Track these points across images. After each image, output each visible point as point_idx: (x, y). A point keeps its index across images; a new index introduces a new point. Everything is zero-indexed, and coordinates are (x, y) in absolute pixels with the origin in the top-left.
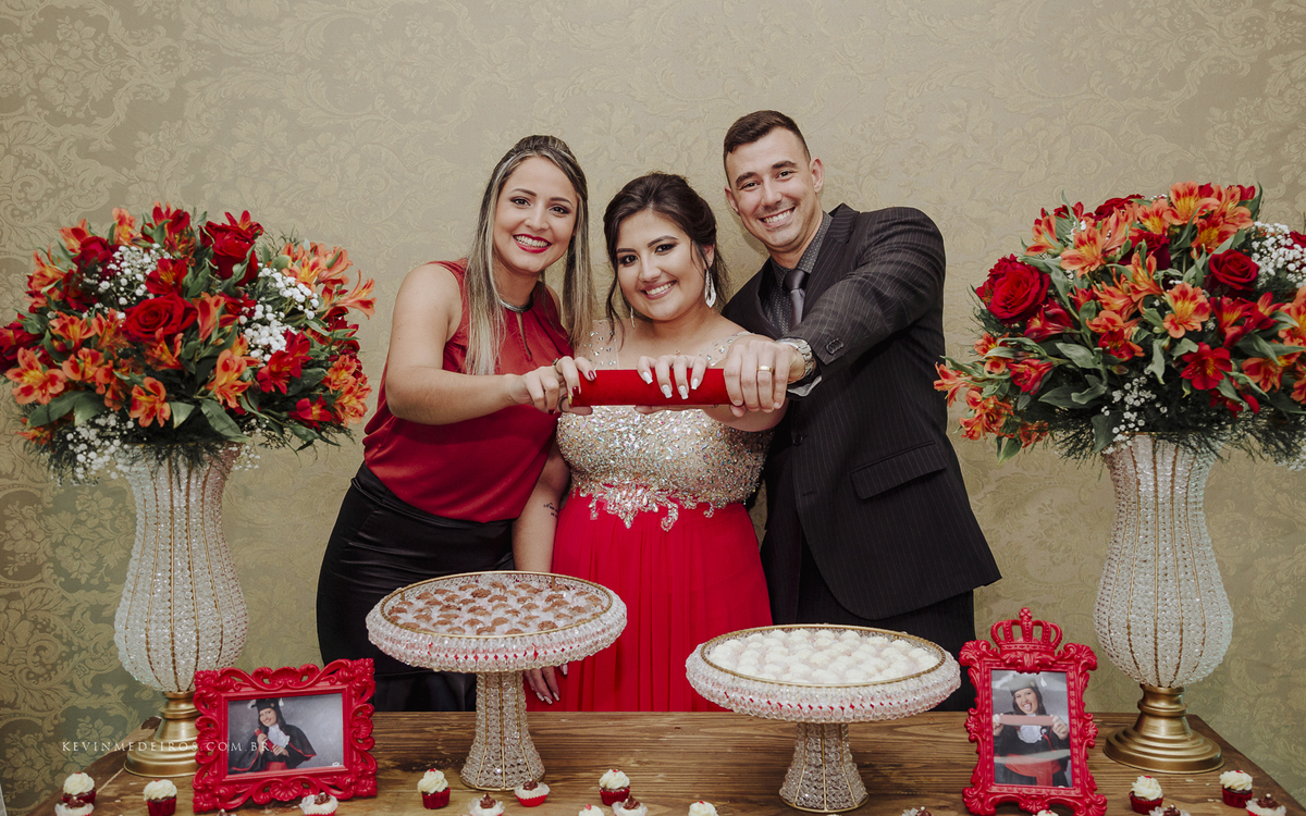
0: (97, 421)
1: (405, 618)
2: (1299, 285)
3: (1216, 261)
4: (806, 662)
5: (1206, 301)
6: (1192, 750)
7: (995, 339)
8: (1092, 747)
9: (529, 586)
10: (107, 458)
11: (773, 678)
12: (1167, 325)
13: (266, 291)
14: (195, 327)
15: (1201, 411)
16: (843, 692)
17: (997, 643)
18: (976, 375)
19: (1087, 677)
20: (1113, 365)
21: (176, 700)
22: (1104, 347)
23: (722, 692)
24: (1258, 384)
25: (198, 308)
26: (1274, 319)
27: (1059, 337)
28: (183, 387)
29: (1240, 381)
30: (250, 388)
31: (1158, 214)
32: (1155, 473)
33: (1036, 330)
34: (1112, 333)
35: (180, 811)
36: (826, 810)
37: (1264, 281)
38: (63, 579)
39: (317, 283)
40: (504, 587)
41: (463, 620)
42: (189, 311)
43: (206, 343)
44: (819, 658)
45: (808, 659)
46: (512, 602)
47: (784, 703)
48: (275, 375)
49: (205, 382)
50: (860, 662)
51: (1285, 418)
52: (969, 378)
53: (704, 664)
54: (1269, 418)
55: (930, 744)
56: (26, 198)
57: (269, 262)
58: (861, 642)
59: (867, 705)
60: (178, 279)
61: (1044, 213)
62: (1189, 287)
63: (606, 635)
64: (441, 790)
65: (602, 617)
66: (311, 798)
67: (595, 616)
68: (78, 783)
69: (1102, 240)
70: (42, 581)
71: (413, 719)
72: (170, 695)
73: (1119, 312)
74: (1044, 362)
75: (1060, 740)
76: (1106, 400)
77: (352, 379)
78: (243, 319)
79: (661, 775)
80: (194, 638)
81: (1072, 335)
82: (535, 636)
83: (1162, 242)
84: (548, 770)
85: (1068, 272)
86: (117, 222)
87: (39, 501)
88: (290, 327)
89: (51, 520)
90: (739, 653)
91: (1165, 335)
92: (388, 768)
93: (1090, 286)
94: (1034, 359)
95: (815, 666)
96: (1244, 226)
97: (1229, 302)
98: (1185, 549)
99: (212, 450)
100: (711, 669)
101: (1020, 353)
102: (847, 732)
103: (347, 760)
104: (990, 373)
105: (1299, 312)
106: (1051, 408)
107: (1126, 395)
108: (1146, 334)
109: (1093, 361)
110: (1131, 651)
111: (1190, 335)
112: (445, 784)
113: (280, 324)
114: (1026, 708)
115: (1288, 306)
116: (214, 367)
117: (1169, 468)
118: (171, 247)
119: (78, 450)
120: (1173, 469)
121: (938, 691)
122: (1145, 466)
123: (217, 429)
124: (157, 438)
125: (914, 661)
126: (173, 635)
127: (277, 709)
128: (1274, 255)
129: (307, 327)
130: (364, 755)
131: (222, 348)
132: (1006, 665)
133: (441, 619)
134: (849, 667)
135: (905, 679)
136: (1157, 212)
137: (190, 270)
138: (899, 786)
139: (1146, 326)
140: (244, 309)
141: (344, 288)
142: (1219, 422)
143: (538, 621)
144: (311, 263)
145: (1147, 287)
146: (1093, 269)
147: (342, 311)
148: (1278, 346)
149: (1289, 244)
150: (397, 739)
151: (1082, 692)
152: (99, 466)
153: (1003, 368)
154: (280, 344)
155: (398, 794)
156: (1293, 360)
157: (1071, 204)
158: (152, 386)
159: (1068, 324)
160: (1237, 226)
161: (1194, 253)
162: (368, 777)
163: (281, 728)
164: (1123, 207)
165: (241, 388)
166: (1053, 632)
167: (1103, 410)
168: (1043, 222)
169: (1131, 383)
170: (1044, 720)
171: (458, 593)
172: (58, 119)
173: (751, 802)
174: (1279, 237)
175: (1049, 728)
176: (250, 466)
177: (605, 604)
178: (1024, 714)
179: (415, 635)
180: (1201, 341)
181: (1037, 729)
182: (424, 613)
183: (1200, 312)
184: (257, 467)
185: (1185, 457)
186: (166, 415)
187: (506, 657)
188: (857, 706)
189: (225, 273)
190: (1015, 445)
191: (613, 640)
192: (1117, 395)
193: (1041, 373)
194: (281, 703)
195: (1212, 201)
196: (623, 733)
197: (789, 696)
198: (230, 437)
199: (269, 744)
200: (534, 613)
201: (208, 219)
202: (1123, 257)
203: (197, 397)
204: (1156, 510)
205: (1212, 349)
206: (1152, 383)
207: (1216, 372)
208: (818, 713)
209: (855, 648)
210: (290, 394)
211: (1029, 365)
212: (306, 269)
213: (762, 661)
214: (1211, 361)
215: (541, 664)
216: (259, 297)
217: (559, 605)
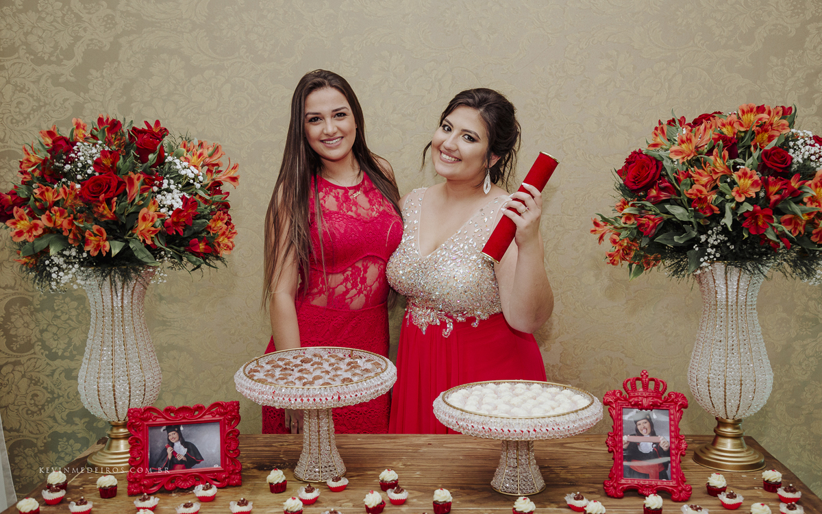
0: (64, 253)
1: (258, 376)
2: (818, 169)
3: (766, 154)
4: (508, 403)
5: (759, 179)
6: (746, 457)
7: (628, 202)
8: (683, 455)
9: (337, 356)
10: (70, 276)
11: (487, 413)
12: (734, 194)
13: (170, 171)
14: (125, 193)
15: (756, 248)
16: (529, 422)
17: (626, 392)
18: (617, 225)
19: (682, 412)
20: (700, 219)
21: (117, 426)
22: (695, 208)
23: (455, 421)
24: (790, 232)
25: (126, 182)
26: (801, 190)
27: (667, 201)
28: (118, 231)
29: (779, 229)
30: (160, 232)
31: (731, 124)
32: (727, 287)
33: (653, 197)
34: (700, 198)
35: (120, 494)
36: (519, 494)
37: (796, 166)
38: (47, 353)
39: (203, 166)
40: (321, 357)
41: (295, 377)
42: (121, 183)
43: (132, 203)
44: (516, 400)
45: (509, 401)
46: (326, 366)
47: (493, 428)
48: (176, 224)
49: (132, 228)
50: (541, 403)
51: (807, 253)
52: (612, 227)
53: (444, 404)
54: (797, 252)
55: (585, 454)
56: (20, 112)
57: (171, 152)
58: (543, 391)
59: (544, 430)
60: (114, 163)
61: (660, 123)
62: (748, 170)
63: (383, 386)
64: (281, 482)
65: (381, 375)
66: (201, 486)
67: (377, 374)
68: (56, 477)
69: (695, 141)
70: (35, 353)
71: (266, 438)
72: (113, 424)
73: (705, 186)
74: (658, 217)
75: (664, 452)
76: (696, 240)
77: (225, 227)
78: (156, 189)
79: (418, 473)
80: (127, 388)
81: (675, 200)
82: (339, 387)
83: (733, 142)
84: (348, 469)
85: (674, 160)
86: (75, 127)
87: (31, 303)
88: (185, 194)
89: (39, 316)
90: (466, 398)
91: (733, 200)
92: (249, 469)
93: (687, 169)
94: (652, 215)
95: (513, 406)
96: (784, 132)
97: (773, 180)
98: (744, 334)
99: (136, 271)
100: (448, 407)
101: (643, 211)
102: (532, 447)
103: (223, 463)
104: (625, 223)
105: (816, 186)
106: (663, 246)
107: (709, 238)
108: (721, 199)
109: (688, 216)
110: (710, 397)
111: (749, 200)
112: (284, 478)
113: (179, 191)
114: (643, 432)
115: (810, 182)
116: (137, 219)
117: (735, 284)
118: (109, 143)
119: (52, 271)
120: (738, 284)
121: (588, 421)
122: (720, 282)
123: (139, 258)
124: (102, 263)
125: (575, 403)
126: (114, 386)
127: (179, 432)
128: (803, 150)
129: (196, 194)
130: (233, 460)
131: (142, 206)
132: (632, 405)
133: (281, 376)
134: (534, 406)
135: (568, 413)
136: (730, 123)
137: (121, 157)
138: (565, 480)
139: (722, 194)
140: (156, 182)
141: (220, 169)
142: (766, 255)
143: (342, 378)
144: (198, 153)
145: (723, 170)
146: (689, 158)
147: (219, 184)
148: (803, 207)
149: (812, 143)
150: (255, 451)
151: (678, 422)
152: (66, 281)
153: (633, 220)
154: (178, 204)
155: (255, 484)
156: (812, 216)
157: (678, 117)
158: (97, 230)
159: (674, 193)
160: (780, 132)
161: (752, 148)
162: (236, 474)
163: (182, 444)
164: (710, 120)
165: (154, 232)
166: (661, 384)
167: (694, 247)
168: (659, 129)
169: (712, 230)
170: (654, 439)
171: (292, 360)
172: (39, 61)
173: (473, 489)
174: (806, 139)
175: (657, 444)
177: (384, 367)
178: (642, 435)
179: (264, 386)
180: (756, 204)
181: (650, 444)
182: (270, 373)
183: (755, 185)
184: (165, 281)
185: (745, 277)
186: (107, 249)
187: (321, 400)
188: (537, 430)
189: (144, 159)
190: (640, 269)
191: (388, 389)
192: (703, 238)
193: (656, 223)
194: (182, 428)
195: (765, 116)
196: (396, 447)
197: (496, 424)
198: (148, 263)
199: (174, 453)
200: (339, 372)
201: (133, 125)
202: (708, 151)
203: (126, 237)
204: (727, 309)
205: (762, 209)
206: (724, 230)
207: (764, 223)
208: (514, 434)
209: (539, 395)
210: (186, 236)
211: (649, 218)
212: (195, 157)
213: (480, 403)
214: (761, 216)
215: (342, 404)
216: (165, 175)
217: (355, 367)
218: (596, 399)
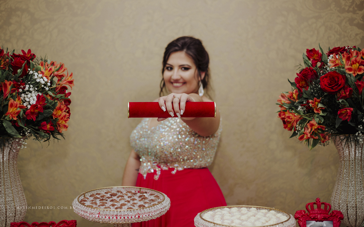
1: (87, 203)
4: (239, 219)
9: (131, 192)
13: (30, 80)
14: (2, 93)
17: (308, 211)
19: (340, 222)
40: (122, 192)
41: (109, 204)
44: (244, 217)
46: (126, 197)
50: (259, 219)
53: (202, 220)
57: (33, 68)
58: (258, 212)
65: (162, 203)
67: (159, 203)
78: (21, 90)
82: (138, 210)
88: (39, 93)
90: (213, 216)
95: (242, 220)
100: (205, 222)
125: (279, 218)
129: (47, 94)
132: (311, 219)
133: (101, 204)
134: (255, 221)
140: (21, 86)
143: (138, 205)
144: (49, 69)
166: (328, 206)
171: (105, 194)
176: (23, 147)
177: (162, 199)
179: (92, 209)
182: (94, 202)
184: (26, 147)
187: (128, 218)
189: (15, 72)
200: (135, 202)
203: (2, 119)
209: (256, 214)
212: (47, 71)
213: (222, 219)
215: (141, 220)
216: (27, 82)
217: (145, 199)
218: (291, 215)
